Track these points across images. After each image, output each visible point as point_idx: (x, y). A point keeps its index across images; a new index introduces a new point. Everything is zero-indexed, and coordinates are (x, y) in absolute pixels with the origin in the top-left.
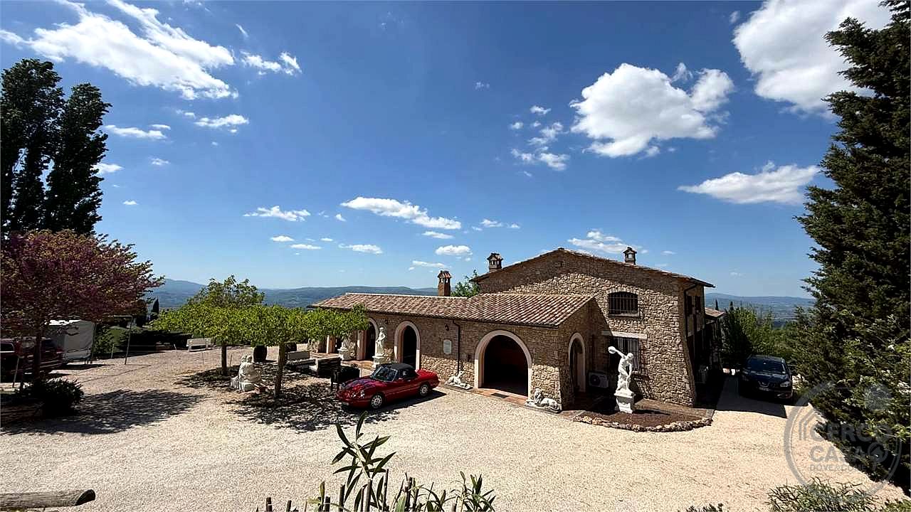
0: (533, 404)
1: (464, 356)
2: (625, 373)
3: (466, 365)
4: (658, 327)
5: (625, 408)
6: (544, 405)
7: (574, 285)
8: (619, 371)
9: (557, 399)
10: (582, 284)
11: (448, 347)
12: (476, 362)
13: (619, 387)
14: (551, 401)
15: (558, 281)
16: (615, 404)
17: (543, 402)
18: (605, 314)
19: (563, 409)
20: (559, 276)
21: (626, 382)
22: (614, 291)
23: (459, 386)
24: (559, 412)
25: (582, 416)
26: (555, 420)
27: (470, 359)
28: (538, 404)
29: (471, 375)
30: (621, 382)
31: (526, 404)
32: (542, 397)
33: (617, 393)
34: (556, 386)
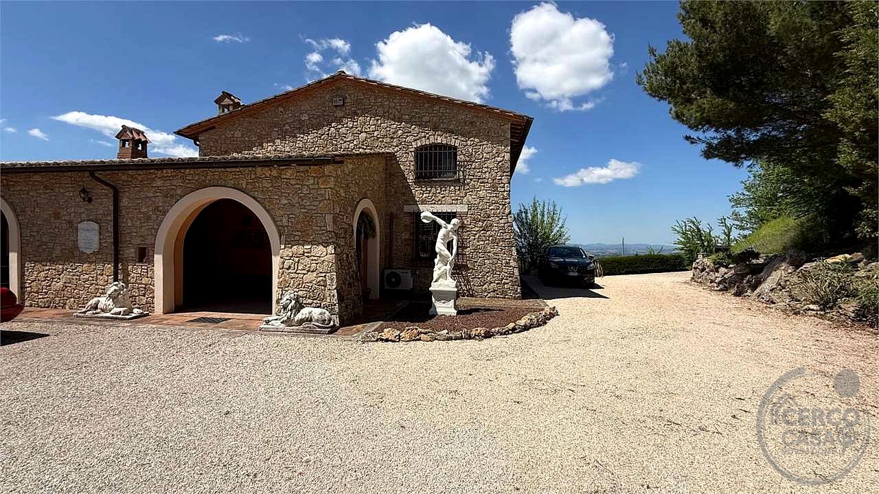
0: (278, 324)
1: (130, 252)
2: (447, 252)
3: (135, 270)
4: (482, 193)
5: (445, 308)
6: (301, 322)
7: (364, 135)
8: (437, 250)
9: (329, 307)
10: (376, 133)
11: (89, 236)
12: (158, 259)
13: (435, 277)
14: (316, 312)
15: (337, 130)
16: (431, 305)
17: (299, 316)
18: (411, 178)
19: (342, 324)
20: (339, 121)
21: (448, 267)
22: (425, 142)
23: (108, 315)
24: (333, 330)
25: (380, 330)
26: (323, 347)
27: (144, 256)
28: (288, 322)
29: (148, 289)
30: (439, 268)
31: (263, 326)
32: (299, 306)
33: (434, 287)
34: (328, 282)
